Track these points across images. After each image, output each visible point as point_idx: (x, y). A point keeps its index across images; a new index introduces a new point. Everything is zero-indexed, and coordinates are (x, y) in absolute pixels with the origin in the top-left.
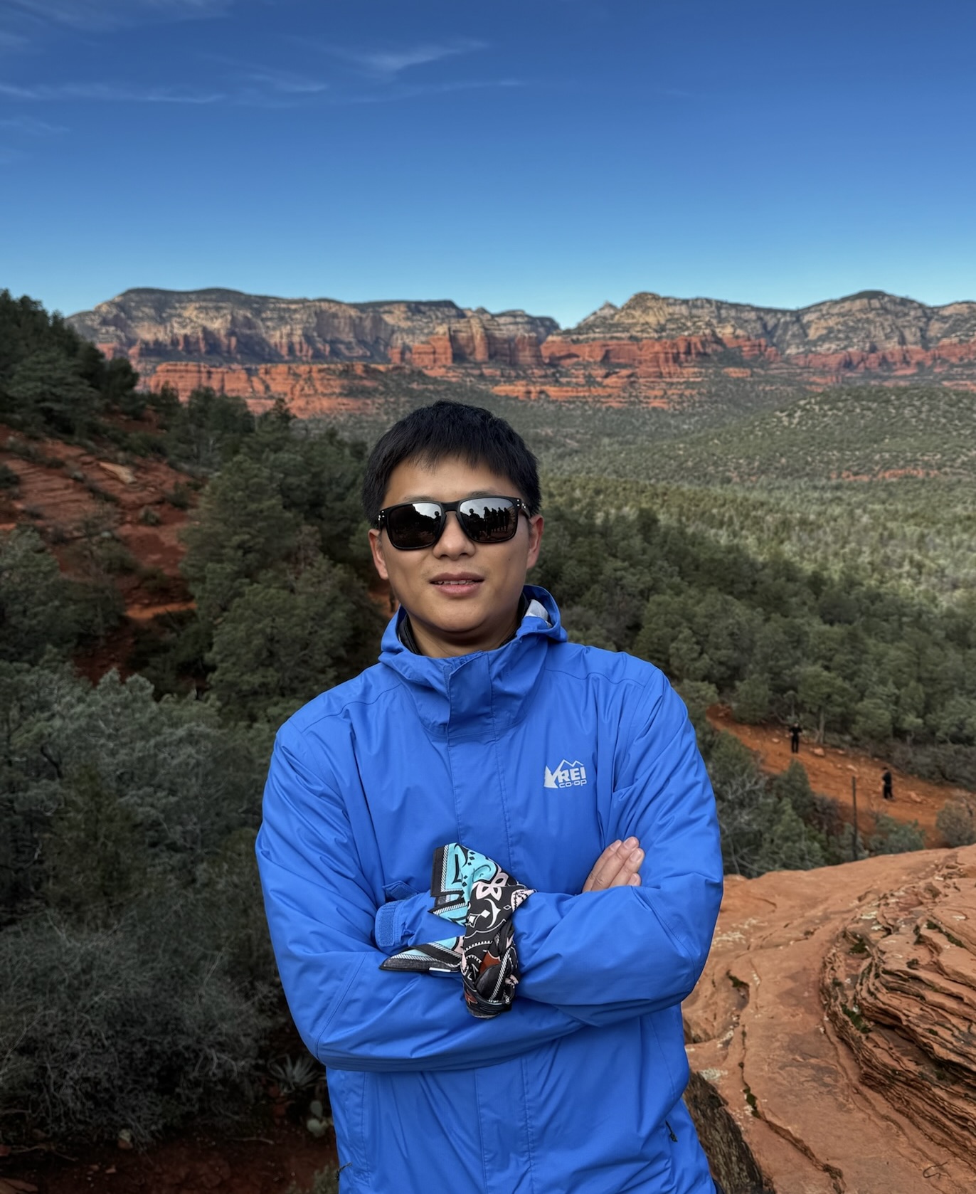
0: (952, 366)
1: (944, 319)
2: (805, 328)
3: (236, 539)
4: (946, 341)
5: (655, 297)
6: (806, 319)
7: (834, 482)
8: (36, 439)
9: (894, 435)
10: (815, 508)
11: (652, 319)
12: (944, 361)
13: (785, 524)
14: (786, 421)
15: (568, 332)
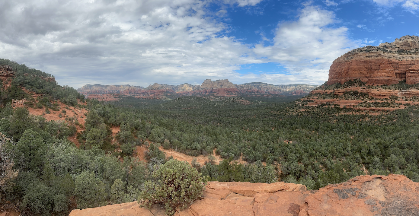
0: (197, 93)
1: (196, 87)
2: (178, 88)
3: (92, 121)
4: (196, 90)
5: (157, 84)
6: (178, 87)
7: (182, 109)
8: (69, 106)
9: (190, 103)
10: (180, 113)
11: (157, 87)
12: (196, 93)
13: (176, 116)
14: (176, 101)
15: (145, 89)
